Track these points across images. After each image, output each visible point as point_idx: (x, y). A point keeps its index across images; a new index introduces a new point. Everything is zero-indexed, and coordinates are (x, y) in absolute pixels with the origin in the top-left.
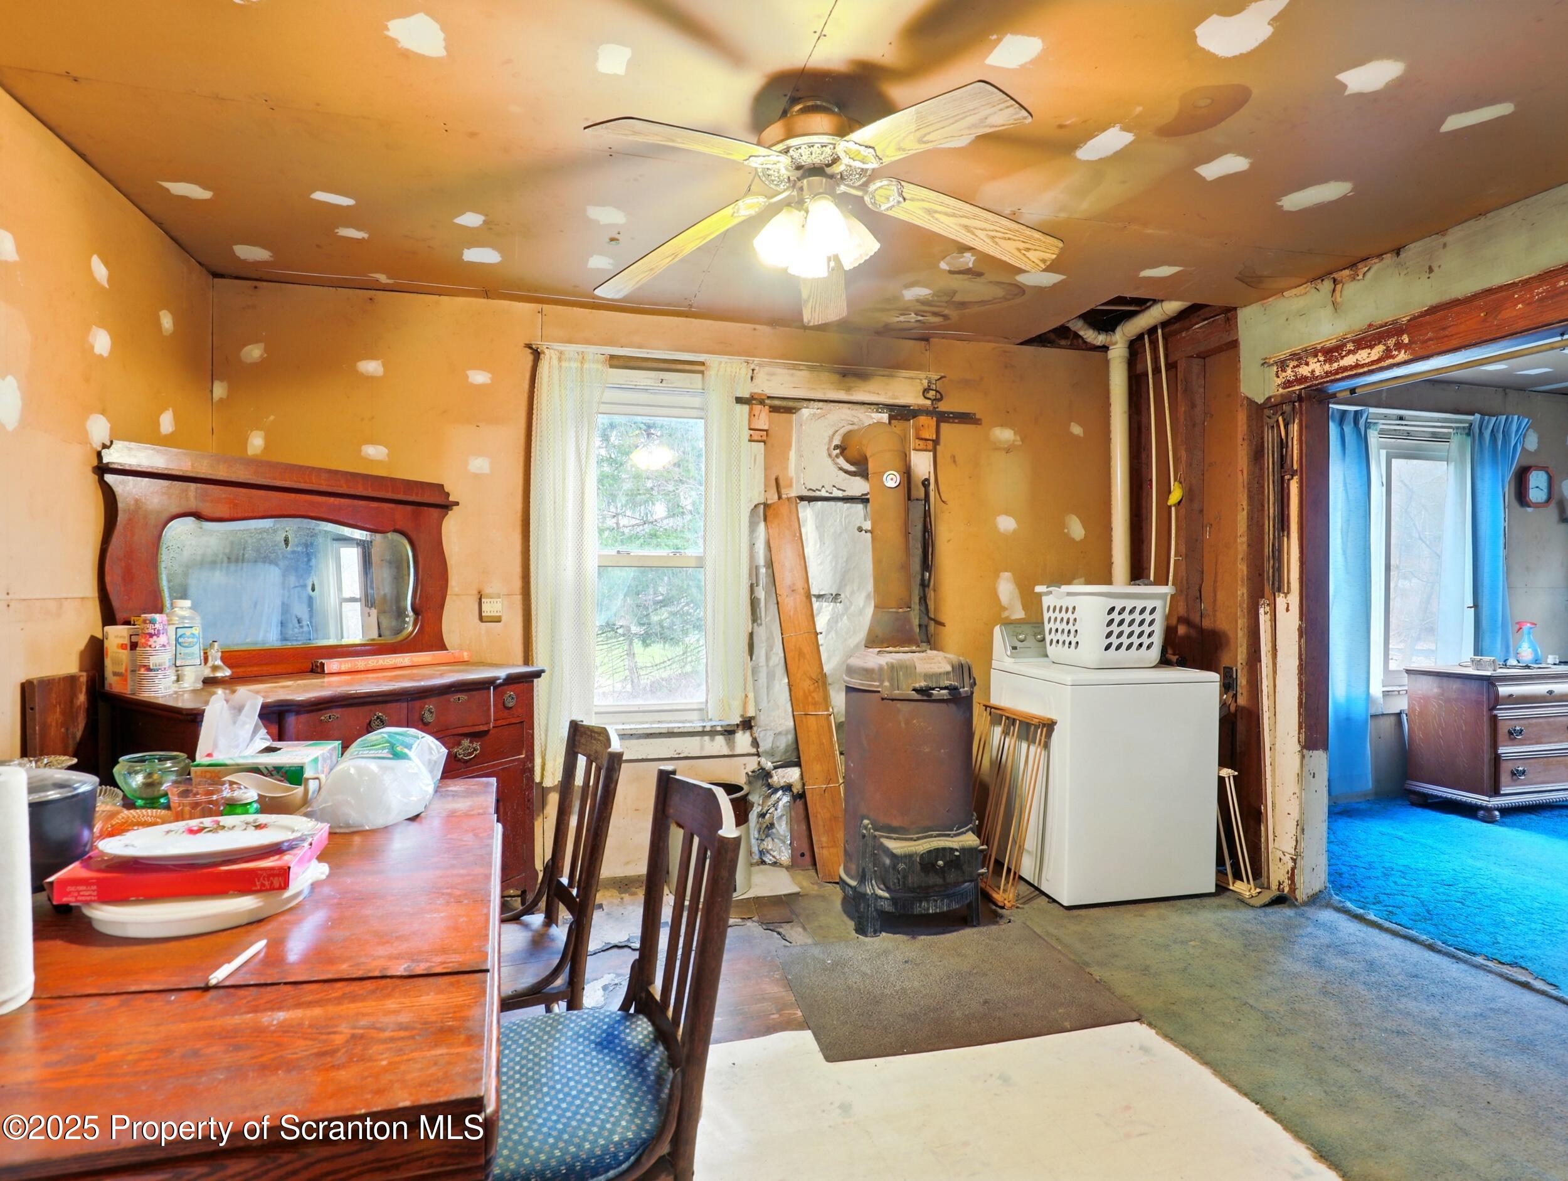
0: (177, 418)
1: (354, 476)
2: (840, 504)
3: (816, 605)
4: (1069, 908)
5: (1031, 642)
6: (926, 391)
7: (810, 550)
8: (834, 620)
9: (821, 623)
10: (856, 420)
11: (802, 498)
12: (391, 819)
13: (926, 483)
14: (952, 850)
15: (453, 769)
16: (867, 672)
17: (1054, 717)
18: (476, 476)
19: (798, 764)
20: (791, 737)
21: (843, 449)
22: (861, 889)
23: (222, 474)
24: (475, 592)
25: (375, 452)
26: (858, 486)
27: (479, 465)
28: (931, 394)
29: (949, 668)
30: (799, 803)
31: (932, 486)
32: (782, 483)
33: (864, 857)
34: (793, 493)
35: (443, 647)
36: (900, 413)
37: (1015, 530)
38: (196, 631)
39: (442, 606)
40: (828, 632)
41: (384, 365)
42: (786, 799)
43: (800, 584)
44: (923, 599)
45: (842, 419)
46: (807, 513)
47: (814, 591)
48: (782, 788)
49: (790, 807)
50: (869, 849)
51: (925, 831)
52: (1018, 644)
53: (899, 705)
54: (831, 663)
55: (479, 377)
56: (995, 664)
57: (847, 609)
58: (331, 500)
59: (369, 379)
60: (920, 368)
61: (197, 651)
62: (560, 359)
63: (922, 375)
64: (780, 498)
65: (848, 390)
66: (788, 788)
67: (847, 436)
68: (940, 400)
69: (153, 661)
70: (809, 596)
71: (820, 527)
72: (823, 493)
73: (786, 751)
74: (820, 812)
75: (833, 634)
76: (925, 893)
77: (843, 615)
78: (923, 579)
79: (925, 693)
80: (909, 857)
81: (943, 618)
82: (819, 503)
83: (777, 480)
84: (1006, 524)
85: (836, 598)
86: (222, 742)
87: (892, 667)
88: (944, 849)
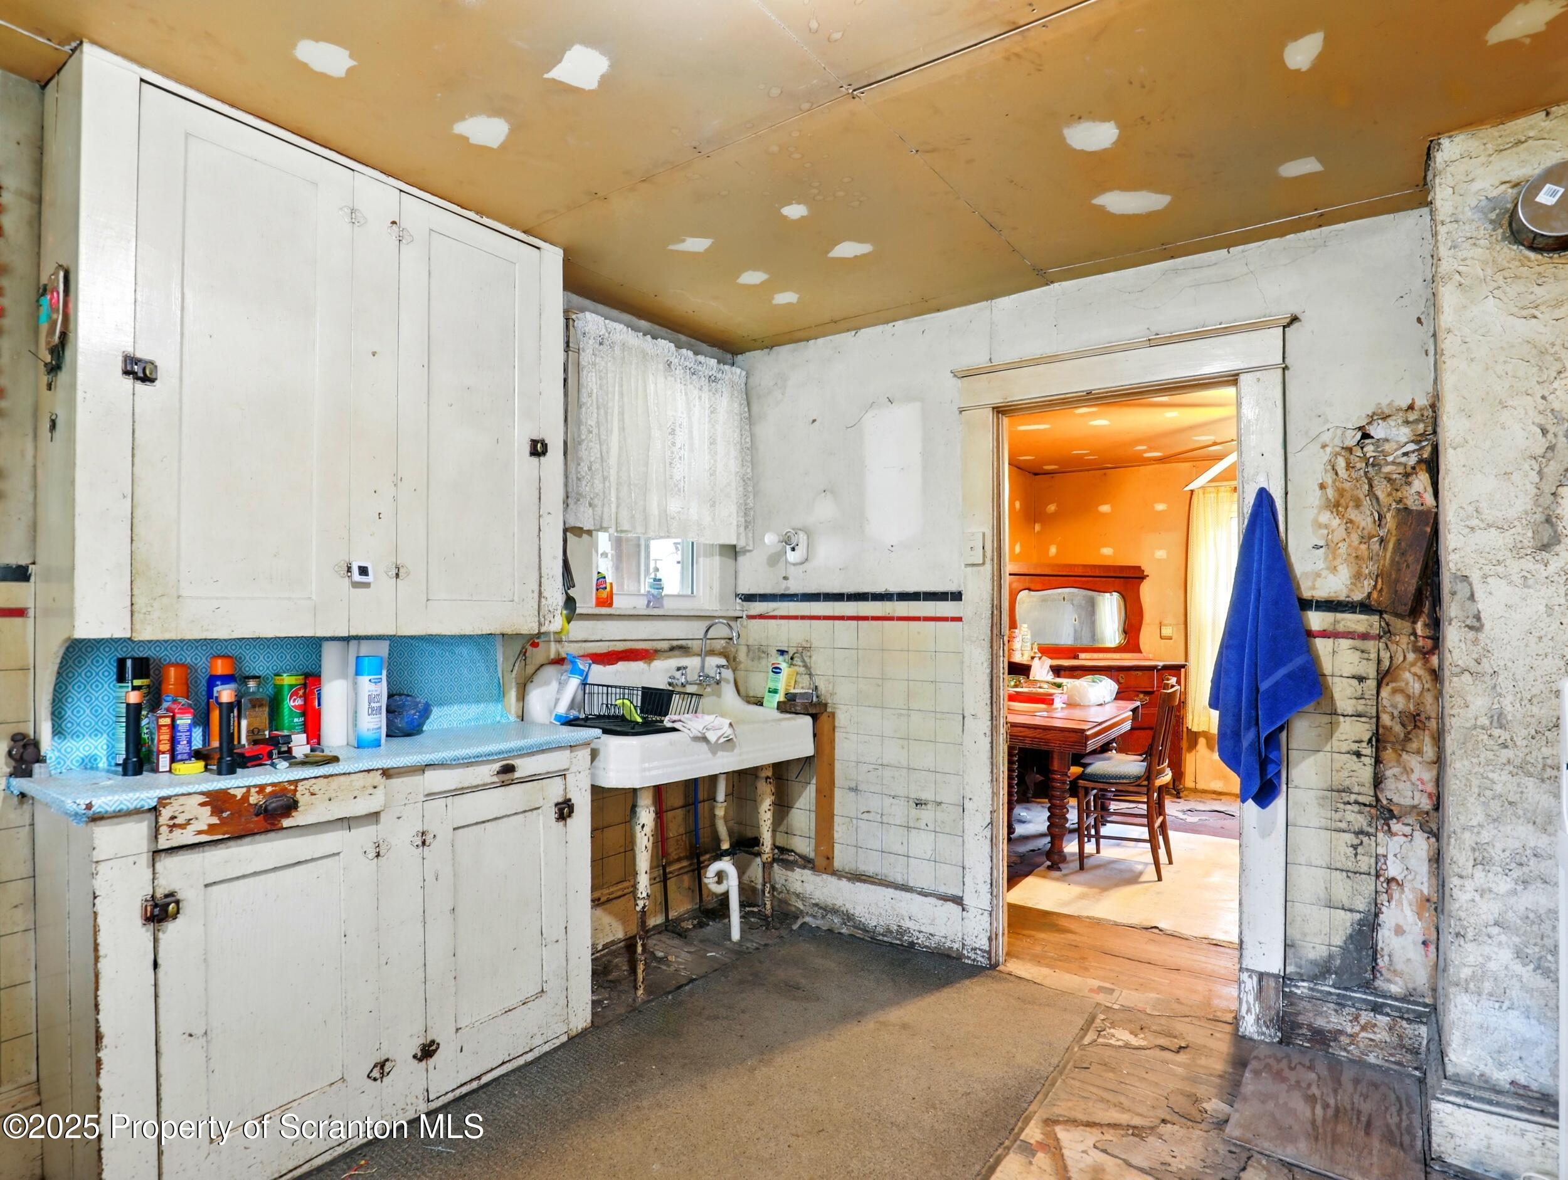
0: (1022, 546)
1: (1095, 566)
12: (1091, 704)
15: (1120, 696)
18: (1159, 560)
23: (1038, 572)
24: (1158, 622)
25: (1107, 551)
27: (1161, 554)
35: (1140, 651)
38: (1029, 637)
39: (1139, 630)
41: (1111, 506)
55: (1160, 507)
58: (1084, 579)
59: (1104, 515)
61: (1029, 644)
62: (1204, 493)
69: (1014, 648)
86: (1038, 674)
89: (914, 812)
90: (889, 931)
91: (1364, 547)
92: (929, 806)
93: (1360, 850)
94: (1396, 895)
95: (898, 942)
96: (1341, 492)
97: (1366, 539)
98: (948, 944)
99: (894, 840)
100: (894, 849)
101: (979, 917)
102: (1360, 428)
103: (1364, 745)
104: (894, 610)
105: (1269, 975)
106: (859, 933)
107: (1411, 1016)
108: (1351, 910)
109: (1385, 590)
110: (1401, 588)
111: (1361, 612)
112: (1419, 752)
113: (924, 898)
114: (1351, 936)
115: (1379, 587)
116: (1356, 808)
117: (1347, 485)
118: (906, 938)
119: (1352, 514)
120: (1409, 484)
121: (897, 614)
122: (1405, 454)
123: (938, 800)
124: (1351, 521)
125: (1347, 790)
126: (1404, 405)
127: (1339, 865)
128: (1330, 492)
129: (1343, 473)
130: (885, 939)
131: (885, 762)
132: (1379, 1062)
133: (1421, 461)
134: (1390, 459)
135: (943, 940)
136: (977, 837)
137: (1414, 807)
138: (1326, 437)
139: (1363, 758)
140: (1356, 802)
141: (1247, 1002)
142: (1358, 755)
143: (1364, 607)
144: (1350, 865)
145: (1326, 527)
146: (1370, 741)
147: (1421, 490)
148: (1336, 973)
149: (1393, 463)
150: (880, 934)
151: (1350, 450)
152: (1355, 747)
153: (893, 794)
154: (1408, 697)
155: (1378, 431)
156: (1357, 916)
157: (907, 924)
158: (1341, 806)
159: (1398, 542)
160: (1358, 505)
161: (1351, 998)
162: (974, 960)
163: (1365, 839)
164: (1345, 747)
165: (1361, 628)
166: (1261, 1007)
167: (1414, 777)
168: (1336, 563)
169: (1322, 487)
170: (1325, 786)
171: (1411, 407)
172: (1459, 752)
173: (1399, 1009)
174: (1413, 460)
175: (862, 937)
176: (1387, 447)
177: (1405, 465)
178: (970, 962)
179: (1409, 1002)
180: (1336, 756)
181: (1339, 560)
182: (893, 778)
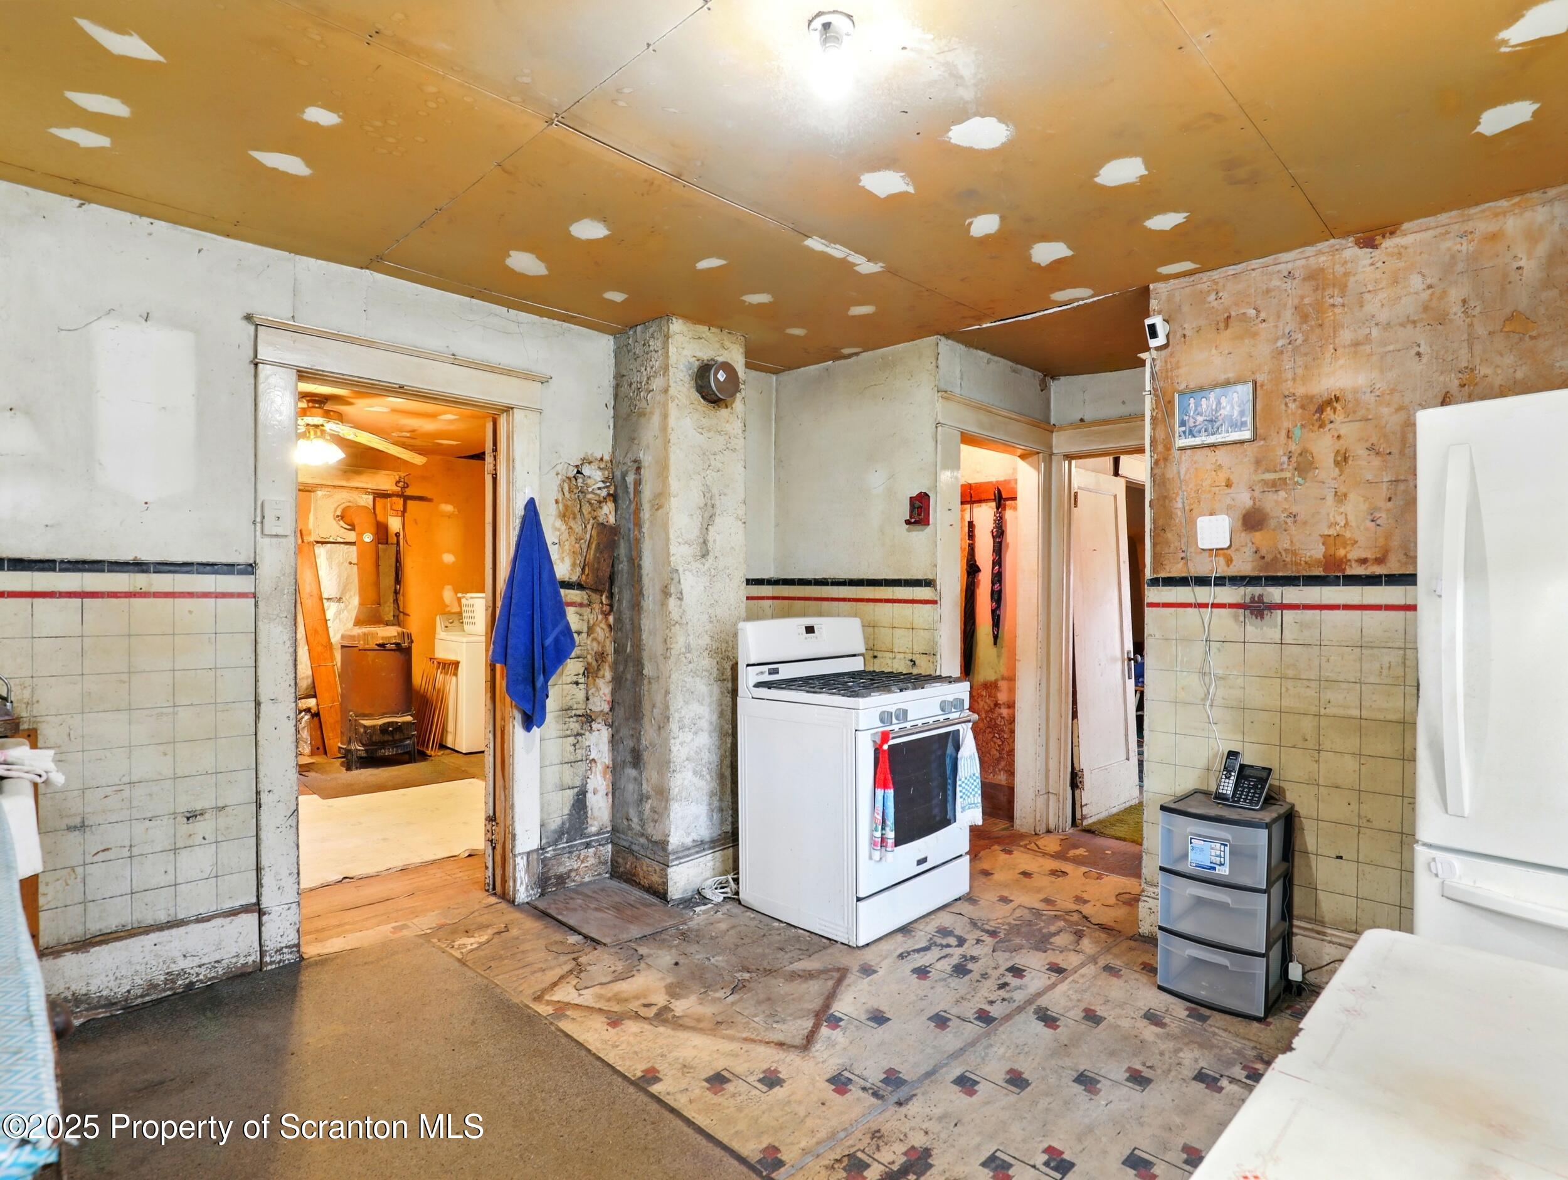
2: (342, 545)
3: (326, 604)
4: (466, 754)
5: (456, 623)
6: (397, 483)
7: (323, 572)
8: (339, 613)
9: (329, 615)
10: (352, 499)
11: (318, 542)
13: (397, 535)
14: (397, 723)
16: (352, 637)
17: (459, 659)
19: (315, 696)
20: (310, 680)
21: (342, 517)
22: (349, 748)
26: (351, 536)
28: (401, 484)
29: (396, 634)
30: (316, 719)
31: (401, 536)
32: (304, 532)
33: (350, 731)
34: (312, 539)
36: (380, 495)
37: (454, 563)
40: (334, 620)
42: (307, 717)
43: (315, 592)
44: (396, 601)
45: (342, 498)
46: (321, 551)
47: (325, 595)
48: (305, 710)
49: (310, 722)
50: (353, 727)
51: (383, 715)
52: (449, 625)
53: (368, 652)
54: (335, 638)
56: (437, 636)
57: (346, 606)
60: (394, 469)
63: (395, 473)
64: (303, 542)
65: (348, 480)
66: (308, 710)
67: (344, 510)
68: (408, 487)
70: (321, 599)
71: (330, 558)
72: (331, 540)
73: (307, 689)
74: (328, 719)
75: (338, 620)
76: (383, 744)
77: (344, 610)
78: (395, 589)
79: (382, 645)
80: (374, 727)
81: (408, 611)
82: (329, 545)
83: (301, 531)
84: (448, 558)
85: (339, 600)
87: (365, 634)
88: (392, 722)
89: (184, 828)
90: (153, 986)
91: (577, 545)
92: (207, 816)
93: (577, 746)
94: (594, 769)
95: (169, 993)
96: (566, 507)
97: (578, 540)
98: (242, 961)
99: (153, 872)
100: (153, 883)
101: (285, 913)
102: (577, 466)
103: (581, 676)
104: (151, 585)
105: (532, 851)
106: (102, 1014)
107: (603, 842)
108: (573, 788)
109: (590, 575)
110: (601, 574)
111: (578, 589)
112: (603, 677)
113: (206, 925)
114: (573, 805)
115: (586, 572)
116: (575, 719)
117: (569, 503)
118: (180, 982)
119: (572, 523)
120: (601, 508)
121: (153, 589)
122: (599, 488)
123: (220, 804)
124: (571, 528)
125: (570, 708)
126: (599, 457)
127: (566, 760)
128: (561, 505)
129: (567, 493)
130: (147, 999)
131: (134, 779)
132: (591, 879)
133: (609, 495)
134: (590, 490)
135: (234, 960)
136: (280, 830)
137: (602, 711)
138: (559, 468)
139: (580, 686)
140: (575, 715)
141: (521, 878)
142: (577, 683)
143: (579, 586)
144: (572, 758)
145: (559, 530)
146: (584, 674)
147: (608, 513)
148: (567, 833)
149: (592, 492)
150: (137, 997)
151: (569, 478)
152: (575, 679)
153: (149, 815)
154: (599, 643)
155: (586, 470)
156: (576, 790)
157: (183, 964)
158: (567, 720)
159: (598, 544)
160: (574, 518)
161: (575, 845)
162: (279, 963)
163: (579, 738)
164: (569, 680)
165: (578, 600)
166: (529, 877)
167: (601, 692)
168: (564, 555)
169: (557, 502)
170: (558, 708)
171: (602, 459)
172: (674, 669)
173: (597, 841)
174: (604, 493)
175: (108, 1014)
176: (589, 481)
177: (599, 495)
178: (274, 966)
179: (601, 834)
180: (564, 686)
181: (565, 554)
182: (150, 795)
